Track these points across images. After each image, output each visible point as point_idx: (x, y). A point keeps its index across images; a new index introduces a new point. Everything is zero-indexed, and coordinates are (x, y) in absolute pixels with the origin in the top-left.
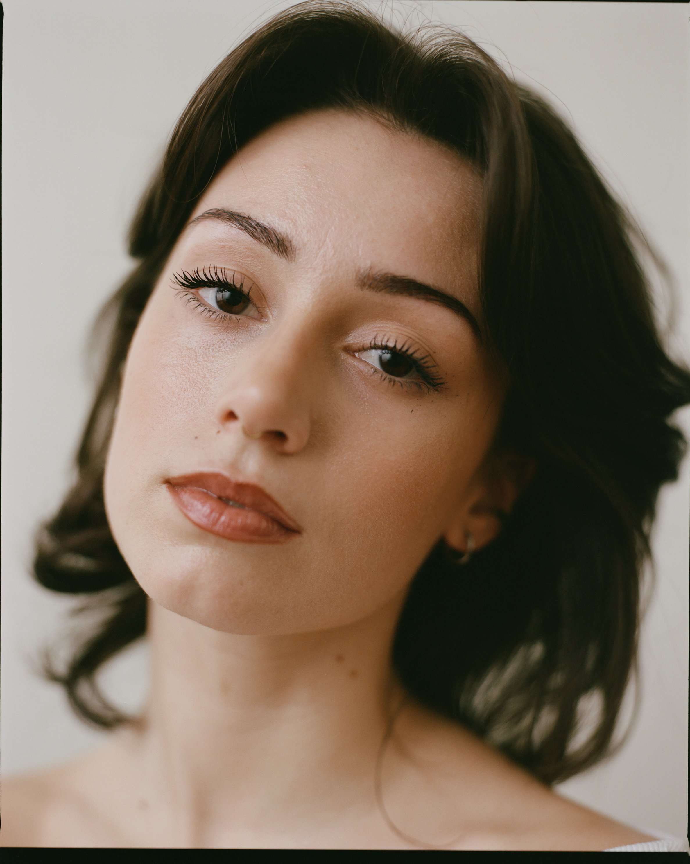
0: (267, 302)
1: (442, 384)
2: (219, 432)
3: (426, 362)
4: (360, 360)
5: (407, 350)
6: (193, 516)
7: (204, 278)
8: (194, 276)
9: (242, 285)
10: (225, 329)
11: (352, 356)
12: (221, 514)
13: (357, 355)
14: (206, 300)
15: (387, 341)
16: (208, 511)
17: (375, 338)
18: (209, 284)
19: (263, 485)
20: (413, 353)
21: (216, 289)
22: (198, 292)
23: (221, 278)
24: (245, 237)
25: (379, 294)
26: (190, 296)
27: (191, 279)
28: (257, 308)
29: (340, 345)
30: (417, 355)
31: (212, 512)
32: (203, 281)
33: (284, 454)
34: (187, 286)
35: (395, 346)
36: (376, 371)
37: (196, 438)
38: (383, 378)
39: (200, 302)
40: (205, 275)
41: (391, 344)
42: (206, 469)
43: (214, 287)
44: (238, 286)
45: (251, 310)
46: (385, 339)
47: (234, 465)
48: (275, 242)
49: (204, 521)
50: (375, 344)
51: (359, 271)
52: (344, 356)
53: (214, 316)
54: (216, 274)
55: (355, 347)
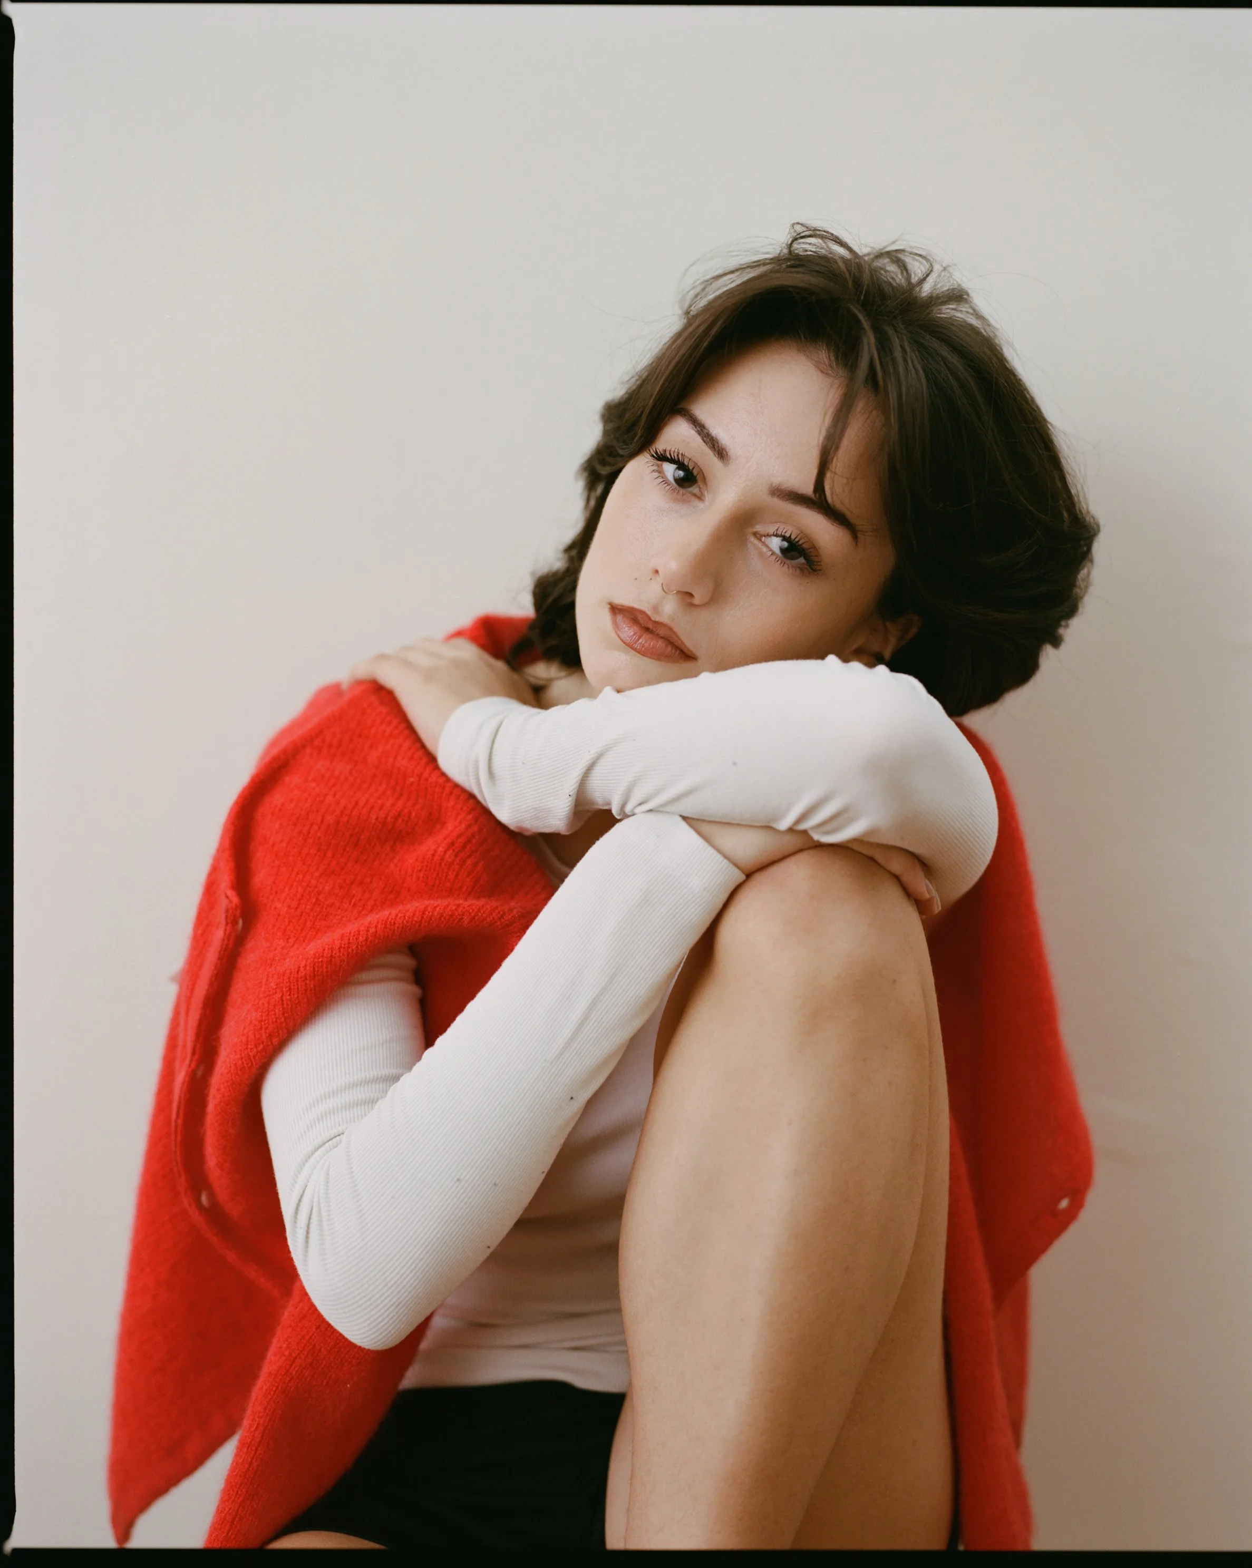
0: (707, 486)
1: (820, 570)
2: (651, 579)
3: (810, 552)
4: (764, 543)
5: (798, 541)
6: (623, 636)
7: (669, 456)
8: (662, 453)
9: (693, 468)
10: (675, 500)
11: (758, 539)
12: (640, 638)
13: (763, 539)
14: (666, 473)
15: (785, 532)
16: (632, 633)
17: (777, 530)
18: (672, 461)
19: (672, 625)
20: (803, 544)
21: (675, 466)
22: (662, 465)
23: (680, 459)
24: (698, 439)
25: (785, 502)
26: (655, 468)
27: (659, 454)
28: (700, 488)
29: (751, 530)
30: (805, 546)
31: (634, 634)
32: (668, 458)
33: (692, 605)
34: (656, 458)
35: (790, 536)
36: (773, 553)
37: (636, 579)
38: (777, 560)
39: (660, 471)
40: (670, 454)
41: (787, 535)
42: (636, 605)
43: (674, 464)
44: (691, 468)
45: (695, 489)
46: (784, 531)
47: (655, 608)
48: (717, 449)
49: (628, 640)
50: (777, 534)
51: (771, 485)
52: (752, 539)
53: (668, 488)
54: (678, 455)
55: (762, 533)
